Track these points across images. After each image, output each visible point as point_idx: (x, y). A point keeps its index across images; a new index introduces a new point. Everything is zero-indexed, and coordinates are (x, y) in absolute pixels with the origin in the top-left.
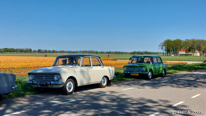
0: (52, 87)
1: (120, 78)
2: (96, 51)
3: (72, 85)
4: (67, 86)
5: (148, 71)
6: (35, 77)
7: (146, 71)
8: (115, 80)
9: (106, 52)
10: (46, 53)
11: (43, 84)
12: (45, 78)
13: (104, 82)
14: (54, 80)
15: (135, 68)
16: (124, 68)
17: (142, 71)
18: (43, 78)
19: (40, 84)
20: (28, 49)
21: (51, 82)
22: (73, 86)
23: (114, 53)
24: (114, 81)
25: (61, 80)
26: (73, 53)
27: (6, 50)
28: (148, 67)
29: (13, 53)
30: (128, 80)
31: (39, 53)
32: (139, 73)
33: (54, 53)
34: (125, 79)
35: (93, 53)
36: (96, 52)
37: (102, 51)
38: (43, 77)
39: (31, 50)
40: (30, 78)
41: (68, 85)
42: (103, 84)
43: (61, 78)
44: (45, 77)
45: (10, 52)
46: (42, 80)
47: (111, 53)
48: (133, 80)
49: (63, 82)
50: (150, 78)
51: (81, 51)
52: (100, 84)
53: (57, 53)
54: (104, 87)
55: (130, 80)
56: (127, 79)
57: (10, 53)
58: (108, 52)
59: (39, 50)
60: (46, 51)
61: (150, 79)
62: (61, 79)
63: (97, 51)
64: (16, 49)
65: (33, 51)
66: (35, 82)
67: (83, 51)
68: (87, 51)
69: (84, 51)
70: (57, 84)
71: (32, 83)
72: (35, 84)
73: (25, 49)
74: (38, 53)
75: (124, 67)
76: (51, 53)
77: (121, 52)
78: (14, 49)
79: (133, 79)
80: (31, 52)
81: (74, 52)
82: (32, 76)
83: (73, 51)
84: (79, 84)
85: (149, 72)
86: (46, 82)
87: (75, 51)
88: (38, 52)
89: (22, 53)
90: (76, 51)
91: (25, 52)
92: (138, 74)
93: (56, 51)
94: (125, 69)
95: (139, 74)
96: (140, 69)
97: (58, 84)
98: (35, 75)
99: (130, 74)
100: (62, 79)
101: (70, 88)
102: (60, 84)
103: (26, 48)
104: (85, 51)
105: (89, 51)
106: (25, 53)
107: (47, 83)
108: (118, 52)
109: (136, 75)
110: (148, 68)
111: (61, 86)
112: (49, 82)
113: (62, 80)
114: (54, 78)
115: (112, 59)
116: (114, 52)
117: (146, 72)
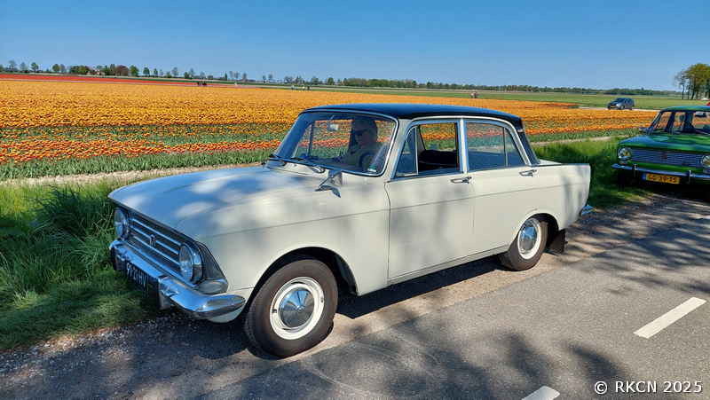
3: (317, 293)
13: (530, 245)
17: (700, 171)
25: (213, 286)
30: (632, 203)
32: (683, 174)
44: (158, 238)
46: (147, 248)
49: (230, 292)
51: (505, 86)
52: (508, 256)
55: (643, 201)
62: (215, 279)
63: (537, 87)
64: (391, 82)
67: (509, 86)
73: (405, 82)
74: (426, 89)
79: (654, 194)
80: (414, 88)
92: (678, 179)
95: (684, 178)
109: (667, 181)
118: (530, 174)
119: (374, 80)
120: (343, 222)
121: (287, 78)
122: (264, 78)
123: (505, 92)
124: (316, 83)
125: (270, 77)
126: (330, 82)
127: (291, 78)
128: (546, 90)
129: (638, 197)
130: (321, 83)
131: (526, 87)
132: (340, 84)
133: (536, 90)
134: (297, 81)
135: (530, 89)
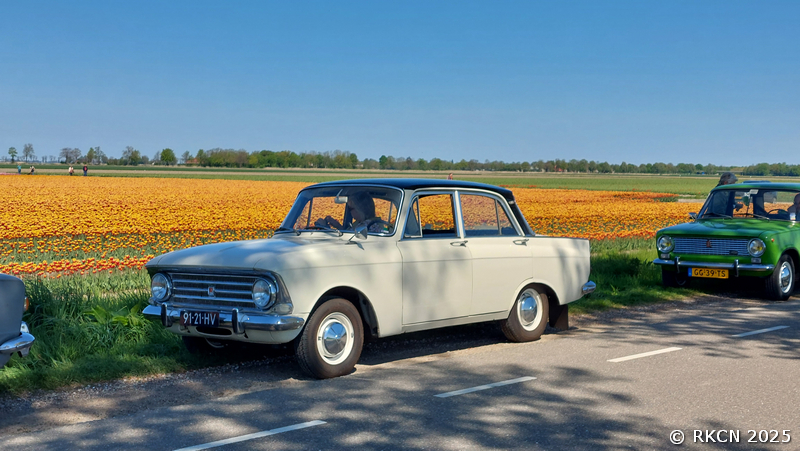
0: (246, 336)
1: (639, 290)
2: (600, 162)
3: (349, 329)
4: (320, 334)
5: (778, 256)
6: (178, 285)
7: (766, 257)
8: (607, 302)
9: (642, 166)
10: (408, 168)
11: (203, 321)
12: (217, 295)
13: (531, 317)
14: (252, 305)
15: (713, 242)
16: (658, 242)
17: (747, 260)
18: (206, 294)
19: (193, 321)
20: (344, 156)
21: (234, 315)
22: (356, 335)
23: (674, 172)
24: (601, 307)
25: (284, 308)
26: (509, 170)
27: (267, 158)
28: (778, 239)
29: (290, 169)
30: (670, 302)
31: (384, 168)
32: (731, 266)
33: (437, 172)
34: (657, 293)
35: (590, 169)
36: (601, 165)
37: (624, 164)
38: (206, 286)
39: (353, 157)
40: (155, 288)
41: (323, 329)
42: (522, 322)
43: (281, 298)
44: (218, 287)
45: (279, 165)
46: (203, 302)
47: (663, 172)
48: (699, 303)
49: (295, 314)
50: (787, 291)
51: (541, 162)
52: (509, 324)
53: (449, 169)
54: (533, 337)
55: (686, 299)
56: (671, 296)
57: (279, 169)
58: (649, 165)
59: (383, 158)
60: (409, 161)
61: (785, 297)
62: (285, 302)
63: (606, 163)
64: (303, 156)
65: (361, 163)
66: (175, 313)
67: (549, 162)
68: (563, 161)
69: (552, 162)
70: (265, 328)
71: (160, 314)
72: (174, 320)
73: (333, 156)
74: (378, 170)
75: (660, 235)
76: (428, 172)
77: (704, 165)
78: (293, 153)
79: (703, 294)
80: (354, 168)
81: (513, 164)
82: (162, 279)
83: (510, 162)
84: (387, 327)
85: (781, 261)
86: (217, 315)
87: (518, 164)
88: (378, 165)
89: (323, 170)
90: (522, 162)
91: (332, 166)
92: (727, 272)
93: (444, 162)
94: (663, 247)
95: (732, 271)
96: (735, 246)
97: (270, 325)
98: (176, 277)
99: (685, 269)
100: (287, 300)
101: (335, 347)
102: (277, 328)
103: (336, 152)
104: (558, 162)
105: (574, 160)
106: (332, 170)
107: (221, 316)
108: (691, 165)
109: (715, 276)
110: (774, 244)
111: (288, 337)
112: (227, 312)
113: (291, 309)
114: (250, 297)
115: (655, 195)
116: (675, 164)
117: (763, 264)
118: (524, 243)
119: (265, 153)
120: (366, 269)
121: (66, 153)
122: (12, 151)
123: (542, 175)
124: (133, 161)
125: (28, 150)
126: (167, 158)
127: (76, 152)
128: (625, 169)
129: (681, 296)
130: (144, 161)
131: (583, 163)
132: (189, 162)
133: (604, 169)
134: (90, 157)
135: (592, 167)
